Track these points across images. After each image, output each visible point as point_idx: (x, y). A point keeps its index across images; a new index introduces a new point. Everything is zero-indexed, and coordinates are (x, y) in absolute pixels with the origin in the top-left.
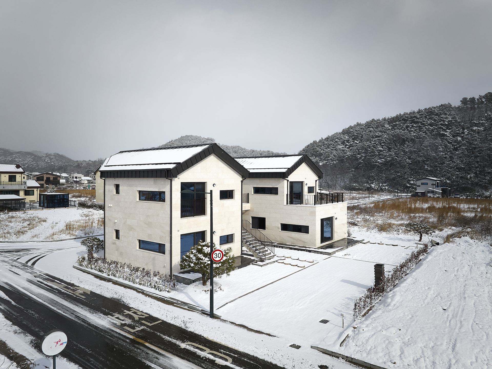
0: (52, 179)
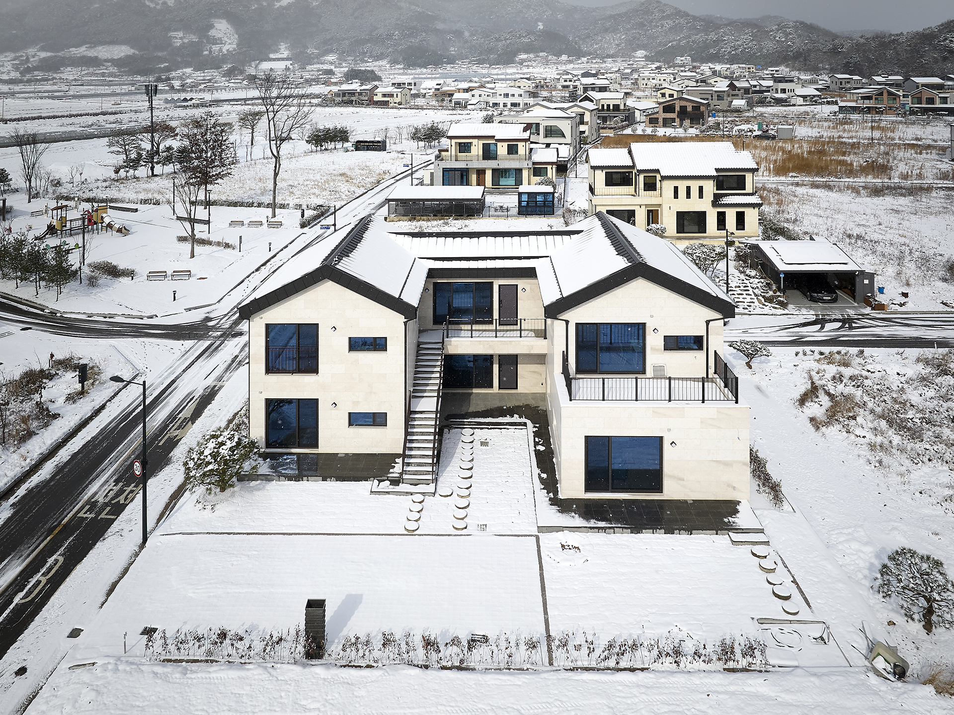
0: (689, 109)
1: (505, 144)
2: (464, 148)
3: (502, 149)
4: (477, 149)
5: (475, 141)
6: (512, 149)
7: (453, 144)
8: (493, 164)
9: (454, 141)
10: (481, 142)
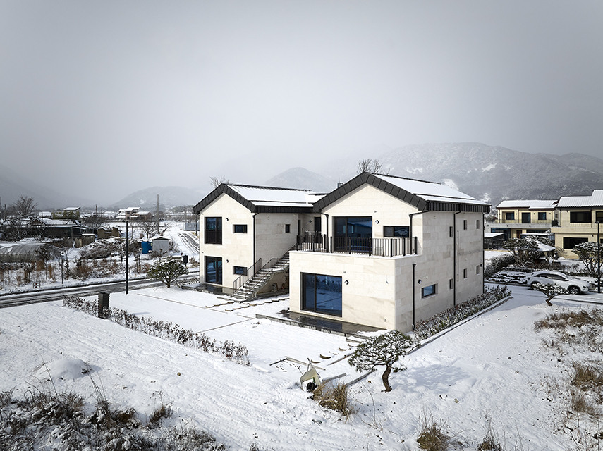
1: (537, 213)
2: (510, 216)
3: (534, 216)
4: (518, 215)
5: (516, 211)
6: (542, 216)
7: (501, 213)
8: (527, 226)
9: (501, 211)
10: (521, 212)
